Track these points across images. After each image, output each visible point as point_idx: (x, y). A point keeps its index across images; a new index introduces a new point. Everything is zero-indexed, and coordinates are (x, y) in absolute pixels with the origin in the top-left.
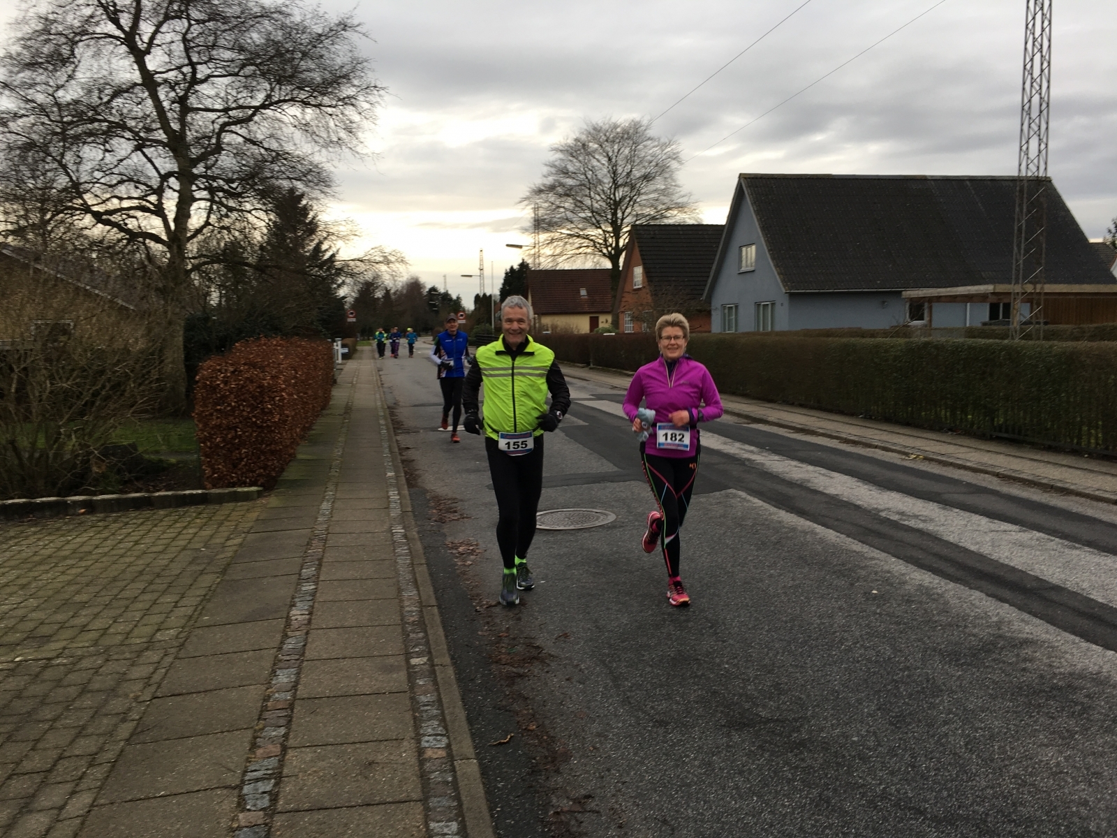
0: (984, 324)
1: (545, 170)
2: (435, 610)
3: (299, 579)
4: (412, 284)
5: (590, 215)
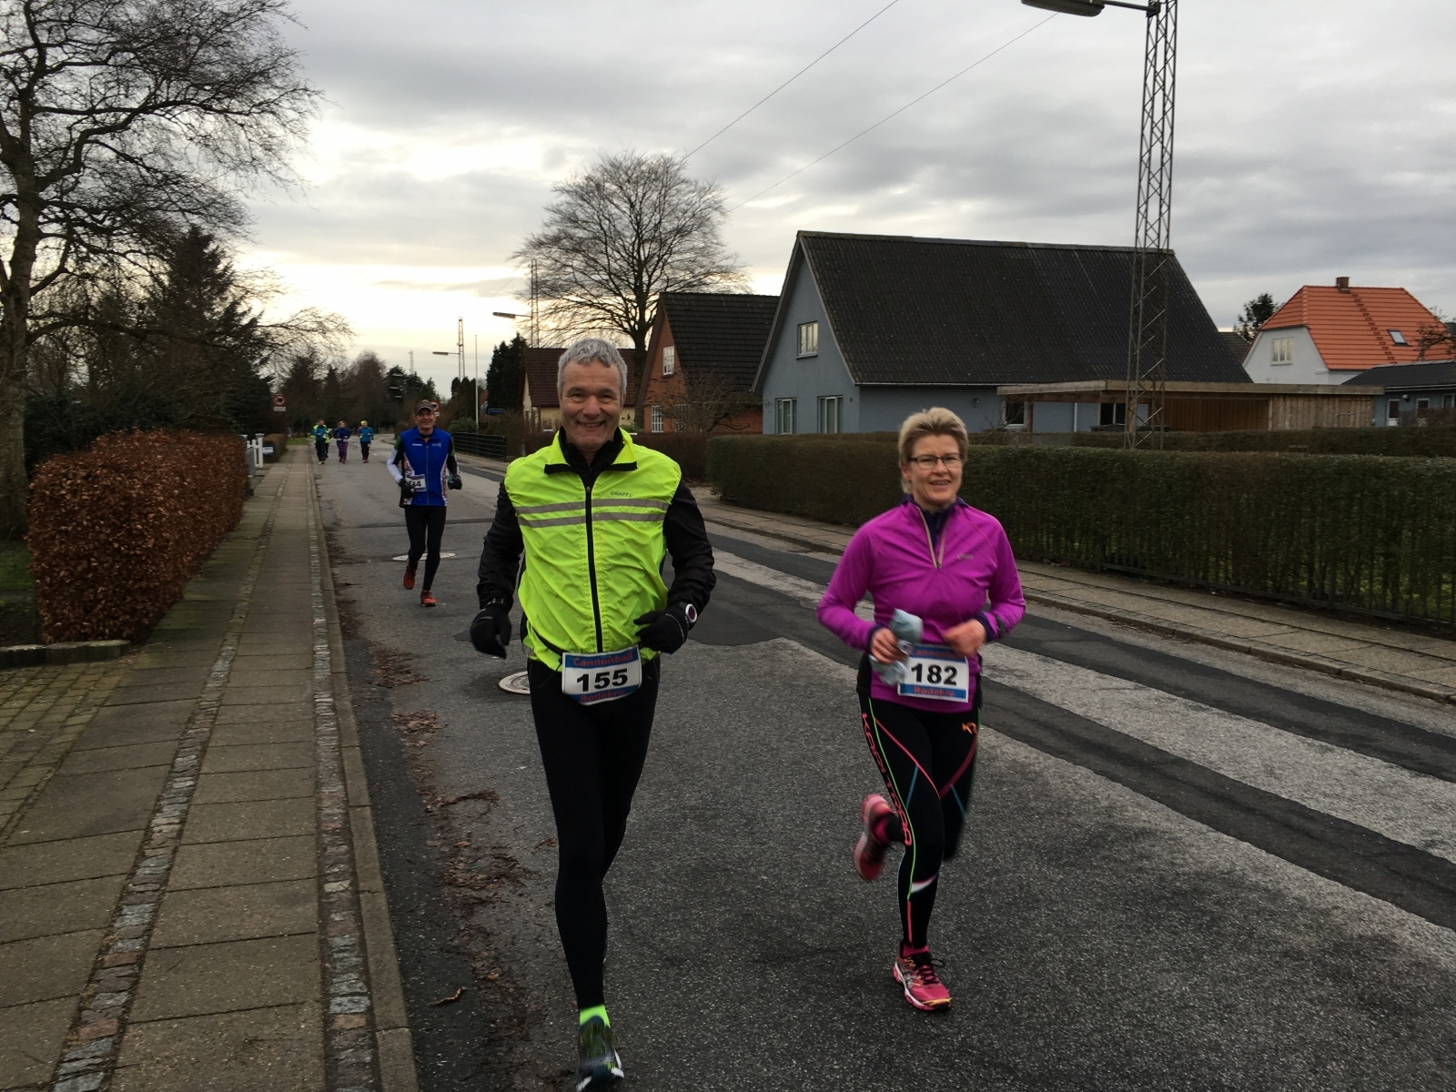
0: (1095, 429)
1: (548, 216)
2: (368, 812)
3: (170, 772)
4: (366, 362)
5: (606, 277)
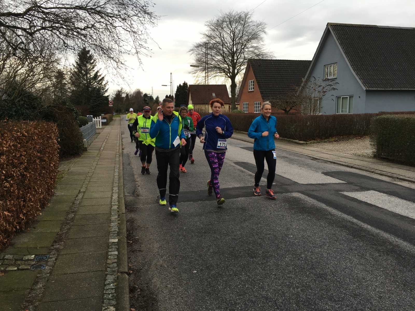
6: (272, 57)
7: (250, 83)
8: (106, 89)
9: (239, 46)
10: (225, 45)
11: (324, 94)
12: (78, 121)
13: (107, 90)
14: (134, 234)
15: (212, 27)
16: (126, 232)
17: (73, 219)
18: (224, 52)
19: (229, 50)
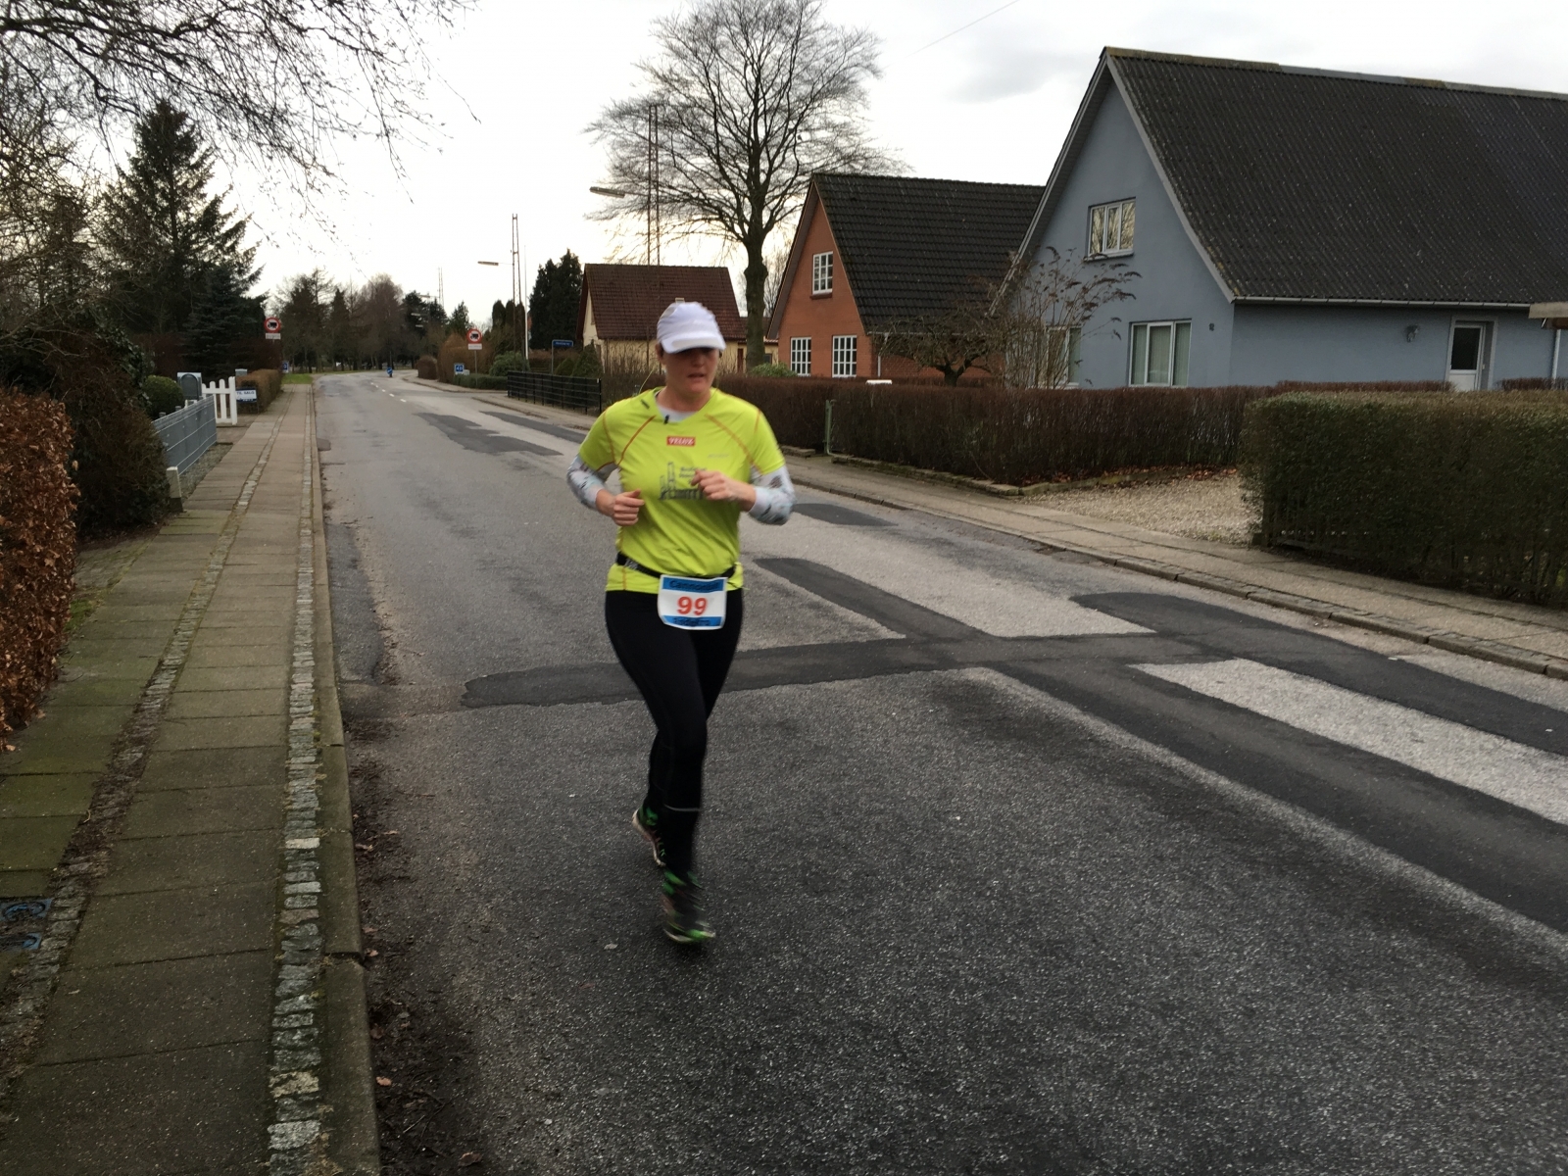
4: (382, 285)
6: (899, 166)
7: (817, 265)
8: (252, 271)
9: (778, 120)
10: (725, 115)
11: (1087, 313)
12: (145, 395)
13: (258, 273)
14: (382, 818)
15: (675, 42)
16: (348, 811)
17: (138, 768)
18: (722, 143)
19: (739, 134)
